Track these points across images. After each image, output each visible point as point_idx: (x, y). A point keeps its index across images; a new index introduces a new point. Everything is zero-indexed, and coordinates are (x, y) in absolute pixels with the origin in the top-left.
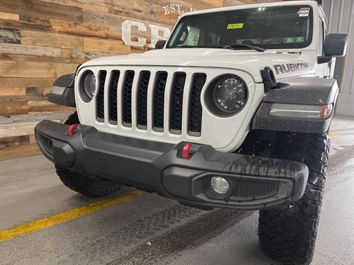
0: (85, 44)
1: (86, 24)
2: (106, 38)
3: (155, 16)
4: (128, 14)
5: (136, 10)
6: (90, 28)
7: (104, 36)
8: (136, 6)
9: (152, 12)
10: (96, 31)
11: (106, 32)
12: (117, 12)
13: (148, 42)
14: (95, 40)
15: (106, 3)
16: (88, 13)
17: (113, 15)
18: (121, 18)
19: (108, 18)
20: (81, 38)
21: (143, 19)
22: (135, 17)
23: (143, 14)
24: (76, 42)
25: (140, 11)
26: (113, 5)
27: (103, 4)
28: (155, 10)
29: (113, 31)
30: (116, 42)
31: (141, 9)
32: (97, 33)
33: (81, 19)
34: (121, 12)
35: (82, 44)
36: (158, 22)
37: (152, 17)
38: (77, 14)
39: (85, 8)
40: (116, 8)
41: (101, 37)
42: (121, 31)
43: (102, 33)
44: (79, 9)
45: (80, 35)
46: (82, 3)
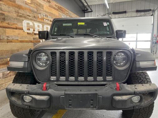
0: (7, 32)
1: (7, 22)
2: (16, 29)
3: (36, 19)
4: (25, 17)
5: (28, 16)
6: (8, 24)
7: (15, 27)
8: (28, 14)
9: (34, 17)
10: (11, 25)
11: (16, 26)
12: (21, 16)
13: (34, 30)
14: (11, 30)
15: (15, 12)
16: (7, 16)
17: (19, 18)
18: (22, 19)
19: (16, 19)
20: (4, 29)
21: (31, 20)
22: (28, 19)
23: (31, 17)
24: (2, 31)
25: (30, 16)
26: (18, 13)
27: (14, 12)
28: (36, 16)
29: (19, 25)
30: (20, 31)
31: (30, 15)
32: (12, 26)
33: (4, 19)
34: (22, 16)
35: (5, 32)
36: (37, 21)
37: (35, 19)
38: (3, 17)
39: (6, 13)
40: (20, 14)
41: (14, 28)
42: (22, 25)
43: (14, 26)
44: (3, 14)
45: (4, 27)
46: (5, 12)
